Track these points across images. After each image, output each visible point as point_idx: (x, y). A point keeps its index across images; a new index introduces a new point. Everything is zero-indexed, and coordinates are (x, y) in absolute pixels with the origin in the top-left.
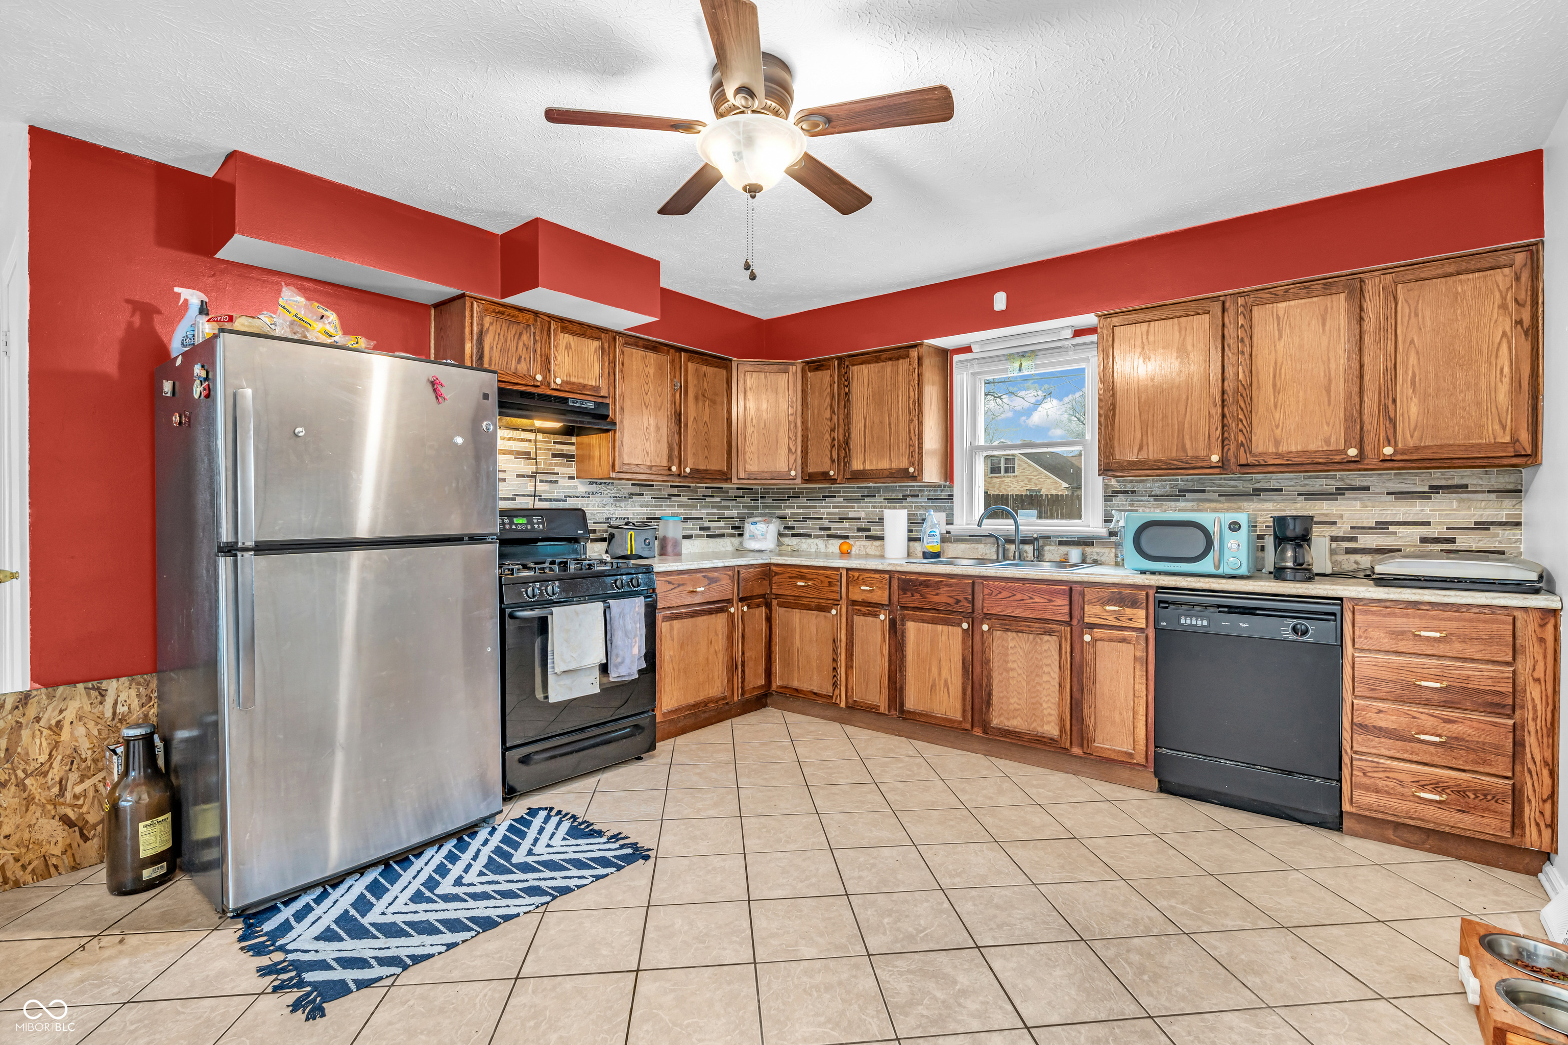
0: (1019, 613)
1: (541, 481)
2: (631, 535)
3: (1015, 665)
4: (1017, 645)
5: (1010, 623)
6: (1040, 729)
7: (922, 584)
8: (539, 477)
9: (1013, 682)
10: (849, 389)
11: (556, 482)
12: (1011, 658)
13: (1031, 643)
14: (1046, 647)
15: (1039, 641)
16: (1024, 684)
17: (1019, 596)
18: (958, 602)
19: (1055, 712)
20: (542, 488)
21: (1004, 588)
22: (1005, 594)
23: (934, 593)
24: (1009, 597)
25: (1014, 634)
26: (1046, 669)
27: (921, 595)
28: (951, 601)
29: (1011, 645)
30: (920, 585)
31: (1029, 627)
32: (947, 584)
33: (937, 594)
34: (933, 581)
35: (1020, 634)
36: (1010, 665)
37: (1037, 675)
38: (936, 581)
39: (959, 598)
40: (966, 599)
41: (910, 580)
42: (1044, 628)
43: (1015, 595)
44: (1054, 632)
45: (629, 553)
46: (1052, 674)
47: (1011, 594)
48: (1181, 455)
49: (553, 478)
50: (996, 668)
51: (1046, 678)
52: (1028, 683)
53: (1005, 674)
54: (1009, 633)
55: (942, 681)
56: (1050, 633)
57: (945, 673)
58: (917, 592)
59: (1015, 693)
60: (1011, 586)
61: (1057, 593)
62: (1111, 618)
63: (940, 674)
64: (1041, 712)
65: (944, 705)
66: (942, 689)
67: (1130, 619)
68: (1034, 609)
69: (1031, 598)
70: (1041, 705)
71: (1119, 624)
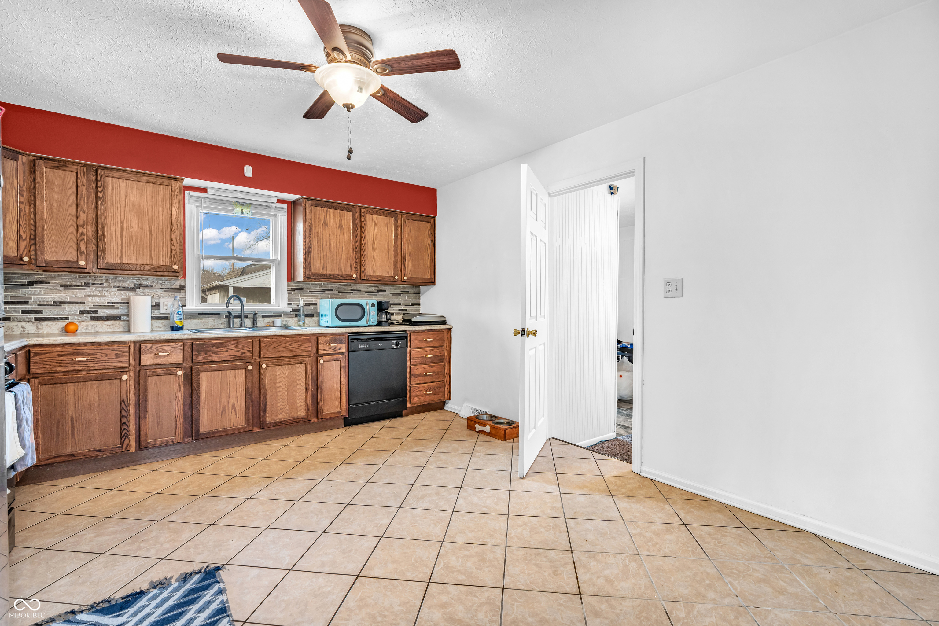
0: (284, 354)
3: (281, 384)
4: (282, 373)
5: (277, 361)
6: (295, 415)
7: (213, 345)
9: (279, 394)
12: (278, 380)
13: (290, 370)
14: (298, 370)
15: (294, 368)
16: (286, 393)
17: (283, 345)
18: (243, 353)
19: (303, 404)
21: (274, 342)
22: (275, 345)
23: (224, 350)
24: (278, 346)
25: (280, 367)
26: (298, 382)
27: (214, 353)
28: (238, 354)
29: (278, 373)
30: (212, 347)
31: (290, 361)
32: (234, 343)
33: (227, 351)
34: (224, 342)
35: (283, 366)
36: (278, 385)
37: (294, 386)
38: (226, 342)
39: (243, 351)
40: (248, 351)
41: (203, 344)
42: (298, 360)
43: (281, 345)
44: (303, 361)
46: (302, 384)
47: (278, 345)
48: (340, 273)
50: (269, 388)
51: (298, 387)
52: (288, 392)
53: (274, 390)
54: (277, 367)
55: (231, 406)
56: (300, 363)
57: (232, 401)
58: (210, 351)
59: (281, 400)
60: (278, 340)
61: (304, 341)
62: (331, 350)
63: (228, 402)
64: (297, 405)
65: (232, 421)
66: (230, 411)
67: (339, 349)
68: (292, 351)
69: (290, 345)
70: (296, 402)
71: (334, 352)
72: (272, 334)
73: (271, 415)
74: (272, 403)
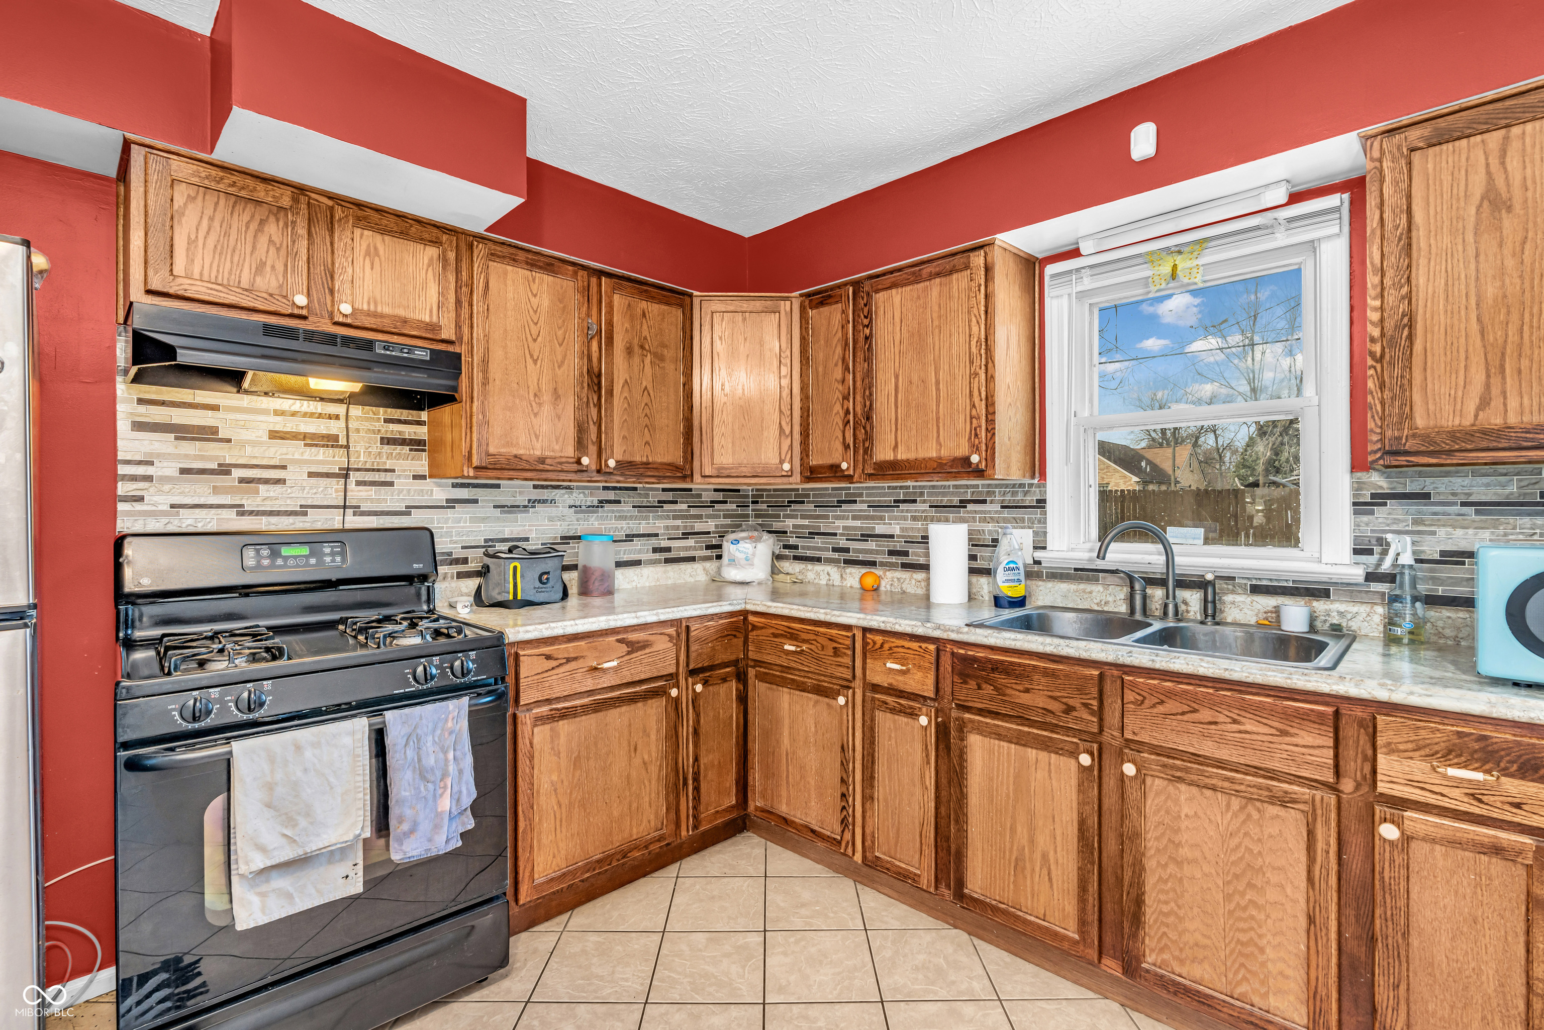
0: (1208, 748)
1: (359, 483)
2: (515, 568)
3: (1196, 854)
4: (1200, 813)
5: (1184, 766)
6: (1257, 1002)
7: (996, 667)
8: (354, 477)
9: (1192, 887)
10: (871, 330)
11: (391, 484)
12: (1186, 837)
13: (1235, 815)
14: (1272, 829)
15: (1255, 815)
16: (1220, 897)
17: (1206, 714)
18: (1069, 709)
19: (1296, 975)
20: (357, 494)
21: (1170, 694)
22: (1171, 706)
23: (1020, 688)
24: (1183, 713)
25: (1194, 790)
26: (1274, 877)
27: (996, 689)
28: (1055, 706)
29: (1186, 810)
30: (993, 670)
31: (1231, 780)
32: (1047, 673)
33: (1027, 691)
34: (1019, 665)
35: (1208, 793)
36: (1185, 852)
37: (1250, 885)
38: (1024, 665)
39: (1071, 702)
40: (1086, 705)
41: (975, 659)
42: (1269, 789)
43: (1195, 711)
44: (1294, 801)
45: (511, 598)
46: (1289, 890)
47: (1186, 708)
49: (388, 477)
50: (1152, 852)
51: (1272, 895)
52: (1228, 898)
53: (1172, 868)
54: (1183, 787)
55: (1038, 856)
56: (1285, 801)
57: (1042, 840)
58: (988, 681)
59: (1196, 910)
60: (1186, 692)
61: (1304, 717)
62: (1456, 793)
63: (1032, 841)
64: (1263, 964)
65: (1042, 900)
66: (1037, 869)
67: (1518, 806)
68: (1242, 744)
69: (1235, 721)
70: (1262, 950)
71: (1477, 811)
72: (1157, 666)
73: (1162, 950)
74: (1165, 909)
